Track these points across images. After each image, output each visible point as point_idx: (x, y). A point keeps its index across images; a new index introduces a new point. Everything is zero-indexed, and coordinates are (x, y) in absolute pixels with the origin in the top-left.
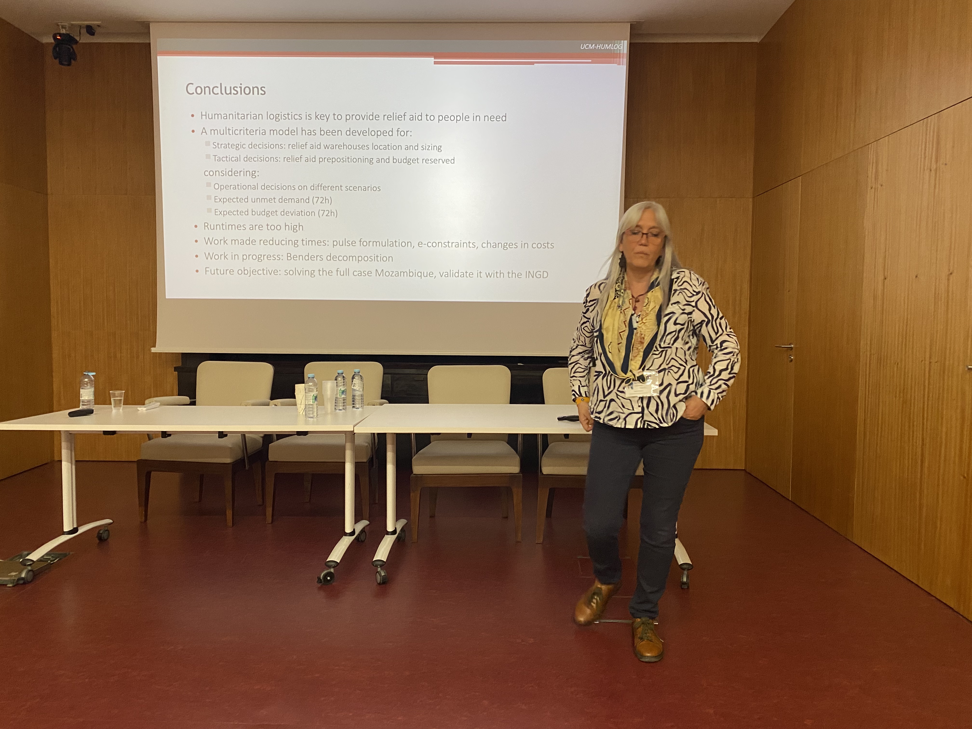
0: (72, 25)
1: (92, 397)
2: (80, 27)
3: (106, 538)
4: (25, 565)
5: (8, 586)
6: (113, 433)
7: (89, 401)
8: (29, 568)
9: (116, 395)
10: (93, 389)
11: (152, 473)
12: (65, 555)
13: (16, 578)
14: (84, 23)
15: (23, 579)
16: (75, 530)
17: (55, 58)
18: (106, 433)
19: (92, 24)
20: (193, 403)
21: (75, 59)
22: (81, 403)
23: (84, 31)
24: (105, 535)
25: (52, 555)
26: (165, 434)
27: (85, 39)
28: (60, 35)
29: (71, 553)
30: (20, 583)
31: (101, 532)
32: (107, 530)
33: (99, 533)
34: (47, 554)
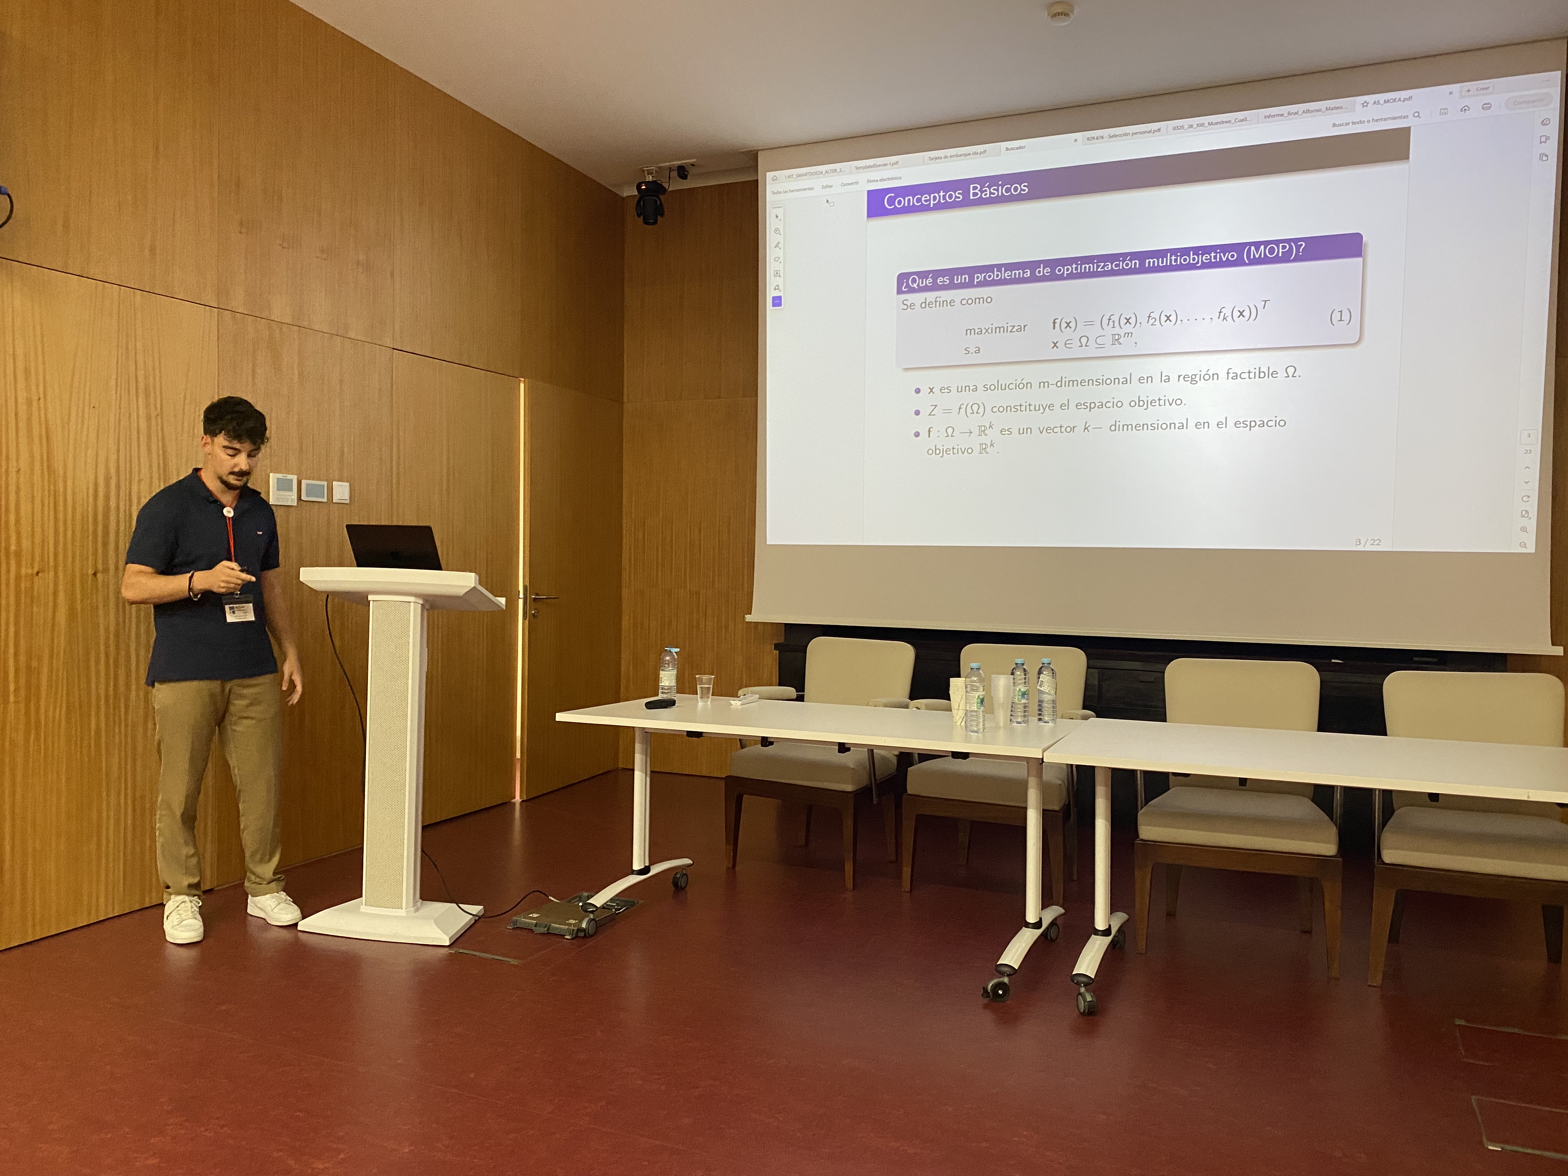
0: (660, 168)
1: (673, 683)
2: (670, 169)
3: (683, 885)
4: (587, 912)
5: (566, 937)
6: (699, 734)
7: (670, 688)
8: (592, 916)
9: (704, 681)
10: (675, 672)
11: (745, 796)
12: (633, 904)
13: (575, 929)
14: (674, 163)
15: (584, 930)
16: (645, 871)
17: (639, 216)
18: (691, 734)
19: (684, 163)
20: (800, 698)
21: (662, 215)
22: (660, 691)
23: (675, 174)
24: (682, 882)
25: (618, 902)
26: (766, 741)
27: (675, 185)
28: (647, 183)
29: (641, 902)
30: (581, 936)
31: (678, 876)
32: (685, 874)
33: (675, 878)
34: (612, 900)
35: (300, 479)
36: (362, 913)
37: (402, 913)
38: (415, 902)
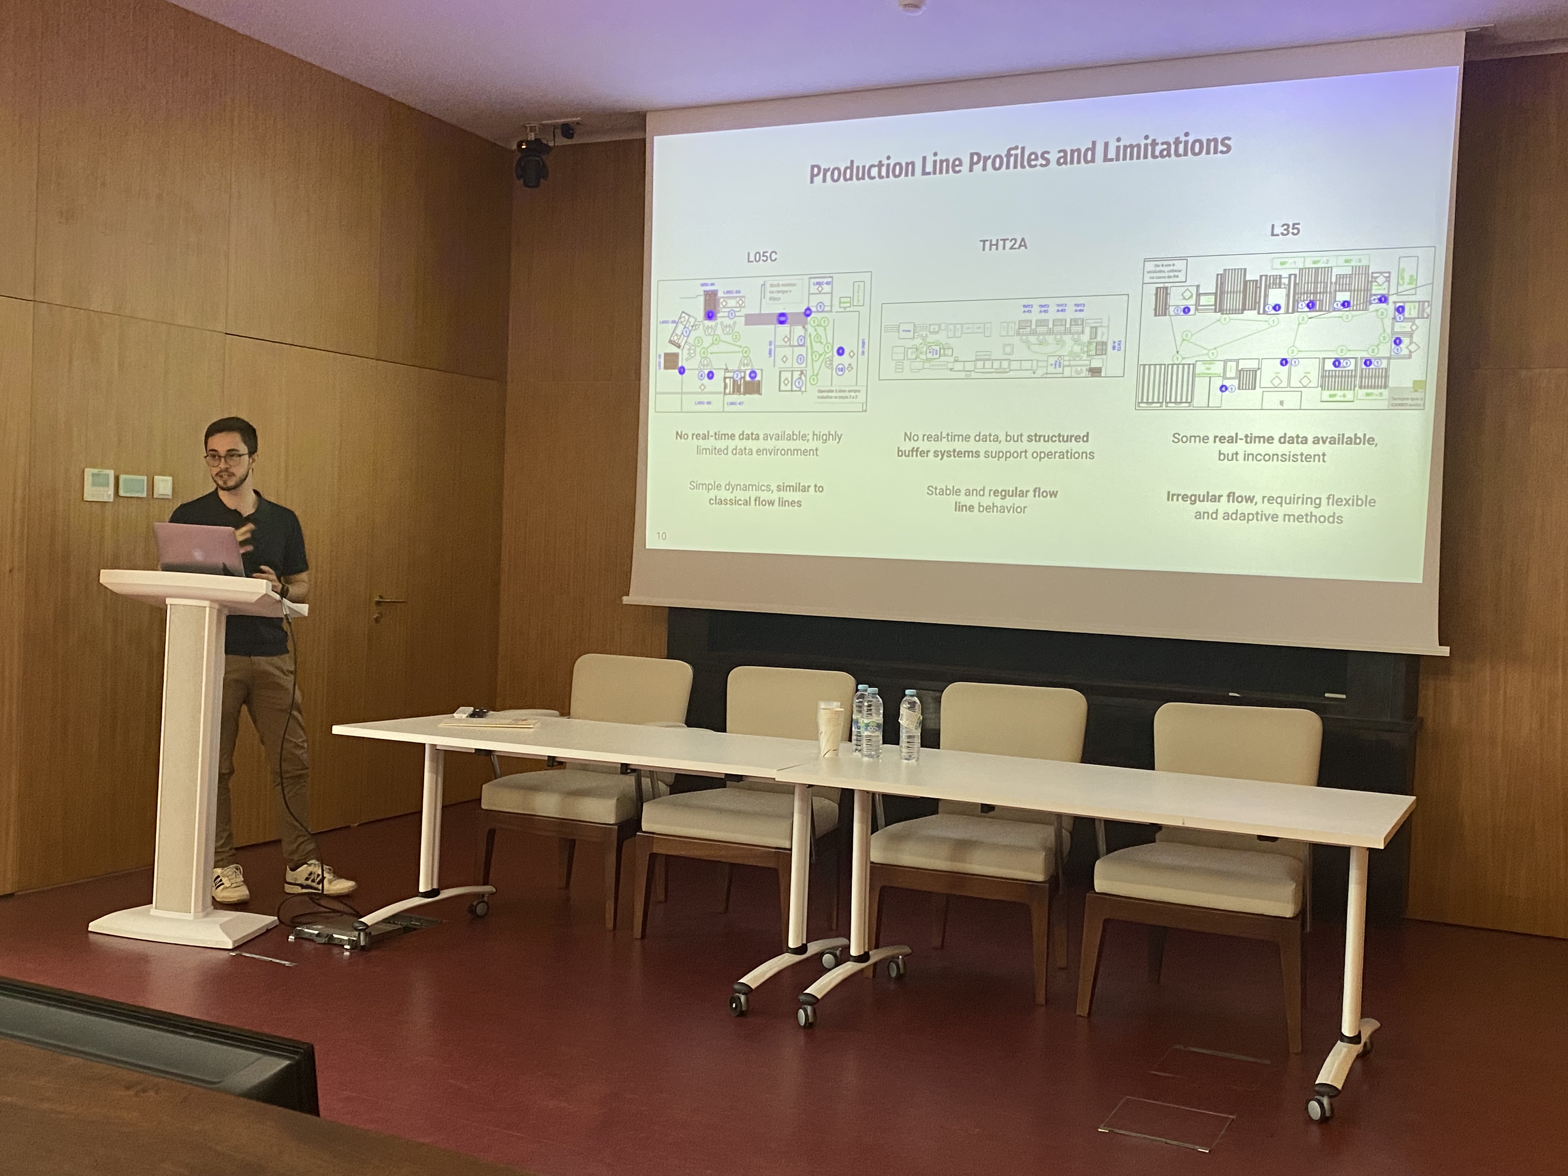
0: (543, 125)
2: (555, 127)
3: (482, 913)
6: (490, 753)
14: (559, 121)
16: (434, 893)
17: (519, 178)
18: (481, 752)
19: (570, 122)
21: (545, 177)
23: (559, 132)
24: (480, 909)
26: (553, 763)
27: (563, 142)
28: (528, 143)
31: (476, 903)
32: (485, 901)
35: (117, 474)
36: (152, 916)
37: (190, 916)
38: (204, 908)
